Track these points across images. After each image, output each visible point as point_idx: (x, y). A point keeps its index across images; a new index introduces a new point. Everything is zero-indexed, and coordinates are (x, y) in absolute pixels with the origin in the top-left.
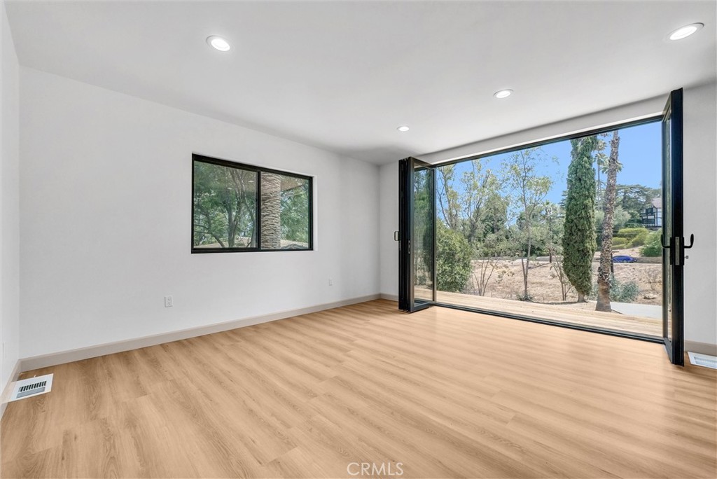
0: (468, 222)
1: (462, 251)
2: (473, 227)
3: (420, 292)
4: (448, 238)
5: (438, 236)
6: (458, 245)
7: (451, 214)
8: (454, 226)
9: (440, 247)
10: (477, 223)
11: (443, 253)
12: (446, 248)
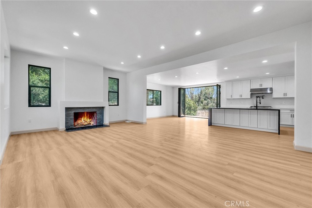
0: (197, 96)
1: (193, 107)
2: (200, 98)
3: (182, 115)
4: (189, 102)
5: (186, 102)
6: (192, 105)
7: (191, 93)
8: (192, 98)
9: (187, 105)
10: (201, 97)
11: (187, 107)
12: (189, 106)
